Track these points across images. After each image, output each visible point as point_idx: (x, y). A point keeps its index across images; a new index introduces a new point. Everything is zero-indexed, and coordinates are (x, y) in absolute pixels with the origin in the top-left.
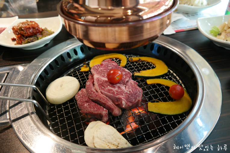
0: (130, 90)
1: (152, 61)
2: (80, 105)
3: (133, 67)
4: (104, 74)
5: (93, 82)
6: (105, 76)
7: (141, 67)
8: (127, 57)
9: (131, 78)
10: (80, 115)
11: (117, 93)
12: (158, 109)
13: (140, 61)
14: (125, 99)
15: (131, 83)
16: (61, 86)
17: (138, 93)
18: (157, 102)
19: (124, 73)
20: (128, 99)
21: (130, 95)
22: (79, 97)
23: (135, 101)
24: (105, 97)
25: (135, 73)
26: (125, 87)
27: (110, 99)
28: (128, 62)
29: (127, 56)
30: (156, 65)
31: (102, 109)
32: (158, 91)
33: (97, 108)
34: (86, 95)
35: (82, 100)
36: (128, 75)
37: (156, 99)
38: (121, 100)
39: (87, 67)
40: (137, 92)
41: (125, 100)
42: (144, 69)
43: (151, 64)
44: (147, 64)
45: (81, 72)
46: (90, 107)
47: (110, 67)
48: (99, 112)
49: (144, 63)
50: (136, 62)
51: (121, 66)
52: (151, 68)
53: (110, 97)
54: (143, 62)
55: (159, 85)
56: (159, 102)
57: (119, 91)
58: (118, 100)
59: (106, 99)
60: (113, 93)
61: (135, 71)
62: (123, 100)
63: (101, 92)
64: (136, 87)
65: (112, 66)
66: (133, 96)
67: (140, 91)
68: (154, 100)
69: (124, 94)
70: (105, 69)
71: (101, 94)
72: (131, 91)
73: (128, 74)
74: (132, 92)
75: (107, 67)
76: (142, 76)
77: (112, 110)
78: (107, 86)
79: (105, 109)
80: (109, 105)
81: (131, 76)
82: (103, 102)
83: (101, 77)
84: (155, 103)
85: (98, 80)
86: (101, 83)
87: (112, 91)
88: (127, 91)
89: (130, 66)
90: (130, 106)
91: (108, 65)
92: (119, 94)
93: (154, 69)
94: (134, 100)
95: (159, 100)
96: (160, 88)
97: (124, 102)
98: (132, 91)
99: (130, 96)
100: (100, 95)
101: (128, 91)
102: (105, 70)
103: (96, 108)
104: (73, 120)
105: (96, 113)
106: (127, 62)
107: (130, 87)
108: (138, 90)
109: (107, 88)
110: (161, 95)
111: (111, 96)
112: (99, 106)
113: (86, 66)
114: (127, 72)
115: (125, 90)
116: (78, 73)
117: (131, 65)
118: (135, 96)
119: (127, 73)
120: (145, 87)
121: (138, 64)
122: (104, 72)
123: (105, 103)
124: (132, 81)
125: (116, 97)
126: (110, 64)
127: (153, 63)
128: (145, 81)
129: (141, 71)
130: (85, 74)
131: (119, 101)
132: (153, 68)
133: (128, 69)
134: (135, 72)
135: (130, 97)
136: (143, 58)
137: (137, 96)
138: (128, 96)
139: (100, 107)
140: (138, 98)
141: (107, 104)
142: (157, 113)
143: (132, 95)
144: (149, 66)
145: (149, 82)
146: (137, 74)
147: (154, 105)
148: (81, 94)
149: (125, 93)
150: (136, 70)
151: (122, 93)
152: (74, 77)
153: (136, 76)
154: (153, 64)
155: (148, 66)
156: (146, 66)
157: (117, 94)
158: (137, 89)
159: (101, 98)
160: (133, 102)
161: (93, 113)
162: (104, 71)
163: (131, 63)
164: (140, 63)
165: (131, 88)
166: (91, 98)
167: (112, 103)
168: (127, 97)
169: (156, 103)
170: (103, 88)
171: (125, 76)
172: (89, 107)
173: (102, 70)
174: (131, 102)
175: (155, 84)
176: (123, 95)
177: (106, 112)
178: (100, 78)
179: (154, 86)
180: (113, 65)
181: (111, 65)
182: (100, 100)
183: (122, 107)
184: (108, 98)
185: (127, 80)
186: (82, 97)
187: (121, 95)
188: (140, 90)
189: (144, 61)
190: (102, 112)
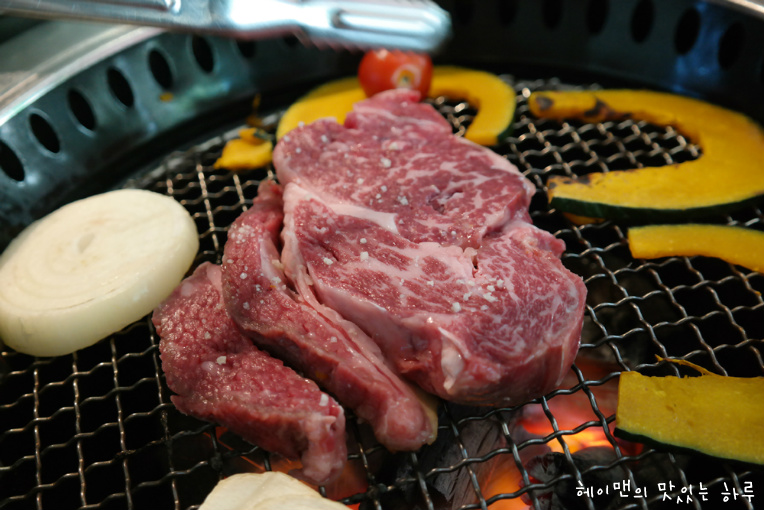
0: (500, 283)
1: (680, 119)
2: (173, 362)
3: (548, 148)
4: (352, 180)
5: (280, 226)
6: (355, 196)
7: (604, 151)
8: (519, 93)
9: (520, 214)
10: (173, 431)
11: (411, 300)
12: (690, 424)
13: (602, 116)
14: (459, 337)
15: (517, 244)
16: (83, 246)
17: (558, 301)
18: (687, 372)
19: (480, 179)
20: (479, 337)
21: (499, 312)
22: (176, 315)
23: (528, 351)
24: (337, 318)
25: (553, 185)
26: (470, 267)
27: (369, 334)
28: (525, 121)
29: (520, 85)
30: (707, 143)
31: (307, 396)
32: (697, 301)
33: (280, 388)
34: (219, 306)
35: (194, 334)
36: (505, 192)
37: (679, 355)
38: (435, 343)
39: (257, 141)
40: (549, 302)
41: (459, 342)
42: (623, 165)
43: (670, 133)
44: (648, 138)
45: (223, 171)
46: (235, 379)
47: (394, 138)
48: (287, 415)
49: (629, 131)
50: (576, 121)
51: (471, 139)
52: (670, 160)
53: (367, 325)
54: (623, 125)
55: (712, 266)
56: (696, 374)
57: (431, 283)
58: (420, 343)
59: (344, 333)
60: (391, 297)
61: (561, 173)
62: (449, 342)
63: (314, 289)
64: (544, 266)
65: (413, 136)
66: (517, 323)
67: (573, 293)
68: (665, 356)
69: (457, 306)
70: (361, 154)
71: (314, 303)
72: (510, 287)
73: (501, 187)
74: (515, 298)
75: (381, 138)
76: (602, 207)
77: (378, 403)
78: (357, 254)
79: (325, 398)
80: (354, 374)
81: (520, 201)
82: (315, 355)
83: (331, 198)
84: (669, 378)
85: (307, 213)
86: (324, 230)
87: (384, 287)
88: (485, 287)
89: (533, 143)
90: (492, 383)
91: (386, 129)
92: (424, 308)
93: (687, 166)
94: (520, 346)
95: (704, 361)
96: (717, 288)
97: (450, 358)
98: (518, 291)
99: (498, 319)
100: (304, 308)
101: (491, 288)
102: (361, 160)
103: (273, 390)
104: (124, 456)
105: (266, 416)
106: (517, 117)
107: (508, 265)
108: (555, 287)
109: (351, 268)
110: (718, 330)
111: (373, 315)
112: (292, 376)
113: (256, 136)
114: (499, 172)
115: (471, 282)
116: (207, 175)
117: (541, 136)
118: (533, 322)
119: (498, 177)
120: (613, 274)
121: (585, 137)
122: (353, 166)
123: (331, 356)
124: (526, 232)
125: (401, 327)
126: (401, 126)
127: (689, 128)
128: (615, 238)
129: (596, 177)
130: (242, 181)
131: (424, 351)
132: (684, 157)
133: (515, 162)
134: (556, 180)
135: (496, 326)
136: (622, 101)
137: (545, 321)
138: (487, 321)
139: (298, 385)
140: (549, 335)
141: (343, 365)
142: (677, 443)
143: (512, 314)
144: (657, 149)
145: (644, 242)
146: (564, 190)
147: (662, 393)
148: (193, 297)
149: (466, 297)
150: (568, 166)
151: (445, 298)
152: (178, 198)
153: (557, 201)
154: (688, 140)
155: (651, 148)
156: (638, 144)
157: (415, 304)
158: (553, 277)
159: (308, 326)
160: (516, 359)
161: (245, 415)
162: (353, 161)
163: (540, 128)
164: (602, 128)
165: (512, 271)
166: (246, 326)
167: (378, 361)
168: (478, 324)
169: (675, 381)
170: (328, 261)
171: (484, 196)
172: (229, 381)
173: (342, 155)
174: (495, 357)
175: (681, 259)
176: (450, 313)
177: (332, 418)
178: (318, 204)
179: (673, 268)
180: (416, 129)
181: (408, 128)
182: (302, 340)
183: (438, 391)
184: (352, 330)
185: (493, 218)
186: (197, 318)
187: (438, 311)
188: (575, 286)
189: (627, 116)
190: (302, 414)
